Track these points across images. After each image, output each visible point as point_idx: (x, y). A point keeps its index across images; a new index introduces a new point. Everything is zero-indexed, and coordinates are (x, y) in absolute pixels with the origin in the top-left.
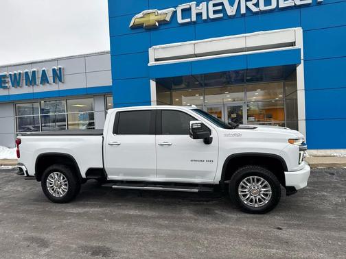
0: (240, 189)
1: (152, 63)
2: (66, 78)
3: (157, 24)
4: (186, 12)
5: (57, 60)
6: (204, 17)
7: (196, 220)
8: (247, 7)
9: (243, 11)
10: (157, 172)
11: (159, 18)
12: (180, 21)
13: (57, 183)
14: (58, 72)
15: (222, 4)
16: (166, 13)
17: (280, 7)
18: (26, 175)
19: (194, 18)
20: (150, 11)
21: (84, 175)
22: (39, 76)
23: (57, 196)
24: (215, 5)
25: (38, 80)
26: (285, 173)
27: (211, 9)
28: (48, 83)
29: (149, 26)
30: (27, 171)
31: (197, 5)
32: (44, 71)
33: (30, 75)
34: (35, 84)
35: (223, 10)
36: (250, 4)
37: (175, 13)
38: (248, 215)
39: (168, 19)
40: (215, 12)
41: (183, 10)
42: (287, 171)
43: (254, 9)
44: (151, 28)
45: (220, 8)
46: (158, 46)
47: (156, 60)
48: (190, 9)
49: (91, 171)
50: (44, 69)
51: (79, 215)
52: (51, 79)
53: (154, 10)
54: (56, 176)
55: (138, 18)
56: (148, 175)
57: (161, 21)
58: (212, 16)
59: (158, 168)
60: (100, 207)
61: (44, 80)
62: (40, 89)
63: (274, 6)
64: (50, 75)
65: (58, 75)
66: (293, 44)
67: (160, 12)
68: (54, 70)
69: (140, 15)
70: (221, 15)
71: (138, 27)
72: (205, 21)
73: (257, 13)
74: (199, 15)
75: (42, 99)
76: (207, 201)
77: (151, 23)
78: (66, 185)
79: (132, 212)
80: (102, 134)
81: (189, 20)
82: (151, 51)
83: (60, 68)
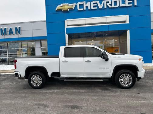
0: (120, 79)
1: (66, 27)
2: (22, 32)
3: (68, 10)
4: (81, 6)
5: (18, 23)
6: (89, 8)
7: (104, 92)
8: (107, 5)
9: (105, 7)
10: (84, 73)
11: (69, 7)
12: (79, 9)
13: (36, 80)
14: (18, 29)
15: (96, 3)
16: (73, 5)
17: (120, 6)
18: (19, 76)
19: (85, 9)
20: (65, 4)
21: (50, 76)
22: (8, 30)
23: (36, 85)
24: (94, 4)
25: (8, 33)
26: (138, 72)
27: (92, 5)
28: (13, 34)
29: (65, 10)
30: (20, 75)
31: (86, 3)
32: (11, 29)
33: (3, 30)
34: (6, 34)
35: (97, 6)
36: (108, 4)
37: (76, 6)
38: (123, 89)
39: (73, 8)
40: (94, 6)
41: (80, 5)
42: (138, 71)
43: (110, 6)
44: (65, 11)
45: (96, 5)
46: (69, 20)
47: (68, 26)
48: (83, 5)
49: (53, 74)
50: (11, 27)
51: (51, 93)
52: (14, 32)
53: (67, 4)
54: (36, 77)
55: (59, 7)
56: (79, 75)
57: (70, 9)
58: (92, 8)
59: (85, 72)
60: (58, 89)
61: (11, 32)
62: (8, 37)
63: (118, 6)
64: (14, 30)
65: (18, 31)
66: (125, 21)
67: (70, 5)
68: (16, 28)
69: (61, 5)
70: (96, 8)
71: (59, 11)
72: (89, 10)
73: (111, 8)
74: (87, 7)
75: (8, 42)
76: (103, 85)
77: (66, 9)
78: (41, 80)
79: (74, 91)
80: (59, 57)
81: (82, 9)
82: (66, 21)
83: (19, 28)
